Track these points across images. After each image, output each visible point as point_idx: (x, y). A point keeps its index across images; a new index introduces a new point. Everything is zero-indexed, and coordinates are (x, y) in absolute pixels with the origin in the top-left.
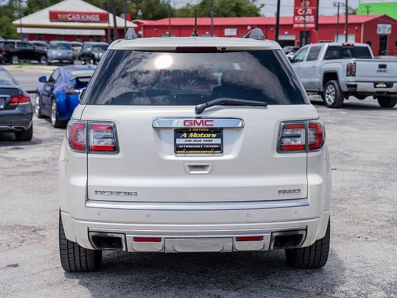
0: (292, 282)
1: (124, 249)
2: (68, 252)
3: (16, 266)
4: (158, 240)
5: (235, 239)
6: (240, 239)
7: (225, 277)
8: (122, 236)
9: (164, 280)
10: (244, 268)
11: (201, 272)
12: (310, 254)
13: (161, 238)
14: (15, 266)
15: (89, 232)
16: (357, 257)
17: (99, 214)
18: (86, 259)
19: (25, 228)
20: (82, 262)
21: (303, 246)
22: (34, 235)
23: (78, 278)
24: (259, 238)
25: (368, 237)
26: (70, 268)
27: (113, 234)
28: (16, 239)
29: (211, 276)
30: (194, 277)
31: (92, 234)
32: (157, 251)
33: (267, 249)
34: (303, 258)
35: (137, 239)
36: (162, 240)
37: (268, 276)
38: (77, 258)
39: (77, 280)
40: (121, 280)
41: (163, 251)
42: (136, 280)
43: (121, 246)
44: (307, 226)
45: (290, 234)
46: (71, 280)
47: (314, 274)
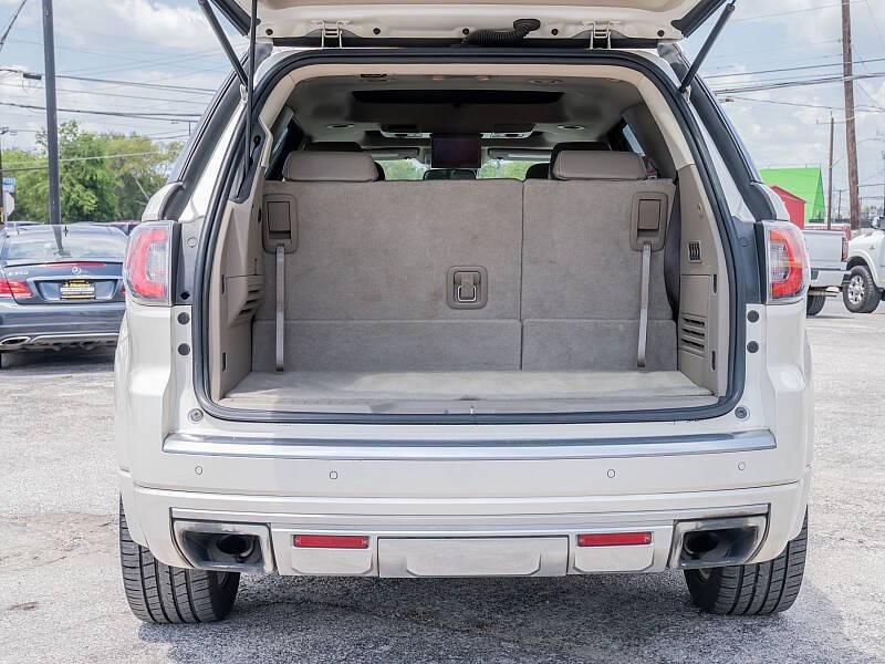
0: (714, 653)
1: (268, 568)
2: (142, 573)
3: (32, 606)
4: (359, 542)
5: (573, 541)
6: (588, 541)
7: (540, 639)
8: (261, 532)
9: (386, 648)
10: (587, 615)
11: (480, 626)
12: (756, 580)
13: (367, 538)
14: (29, 608)
15: (173, 520)
16: (857, 587)
17: (199, 471)
18: (189, 593)
19: (88, 518)
20: (179, 600)
21: (756, 560)
22: (102, 535)
23: (169, 640)
24: (640, 539)
25: (863, 538)
26: (152, 615)
27: (237, 527)
28: (59, 542)
29: (506, 636)
30: (463, 639)
31: (180, 526)
32: (357, 572)
33: (660, 567)
34: (739, 591)
35: (303, 541)
36: (372, 542)
37: (651, 635)
38: (166, 590)
39: (166, 647)
40: (277, 646)
41: (374, 574)
42: (314, 646)
43: (260, 560)
44: (769, 505)
45: (723, 525)
46: (150, 645)
47: (763, 630)
